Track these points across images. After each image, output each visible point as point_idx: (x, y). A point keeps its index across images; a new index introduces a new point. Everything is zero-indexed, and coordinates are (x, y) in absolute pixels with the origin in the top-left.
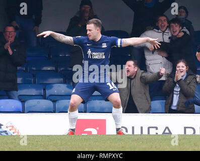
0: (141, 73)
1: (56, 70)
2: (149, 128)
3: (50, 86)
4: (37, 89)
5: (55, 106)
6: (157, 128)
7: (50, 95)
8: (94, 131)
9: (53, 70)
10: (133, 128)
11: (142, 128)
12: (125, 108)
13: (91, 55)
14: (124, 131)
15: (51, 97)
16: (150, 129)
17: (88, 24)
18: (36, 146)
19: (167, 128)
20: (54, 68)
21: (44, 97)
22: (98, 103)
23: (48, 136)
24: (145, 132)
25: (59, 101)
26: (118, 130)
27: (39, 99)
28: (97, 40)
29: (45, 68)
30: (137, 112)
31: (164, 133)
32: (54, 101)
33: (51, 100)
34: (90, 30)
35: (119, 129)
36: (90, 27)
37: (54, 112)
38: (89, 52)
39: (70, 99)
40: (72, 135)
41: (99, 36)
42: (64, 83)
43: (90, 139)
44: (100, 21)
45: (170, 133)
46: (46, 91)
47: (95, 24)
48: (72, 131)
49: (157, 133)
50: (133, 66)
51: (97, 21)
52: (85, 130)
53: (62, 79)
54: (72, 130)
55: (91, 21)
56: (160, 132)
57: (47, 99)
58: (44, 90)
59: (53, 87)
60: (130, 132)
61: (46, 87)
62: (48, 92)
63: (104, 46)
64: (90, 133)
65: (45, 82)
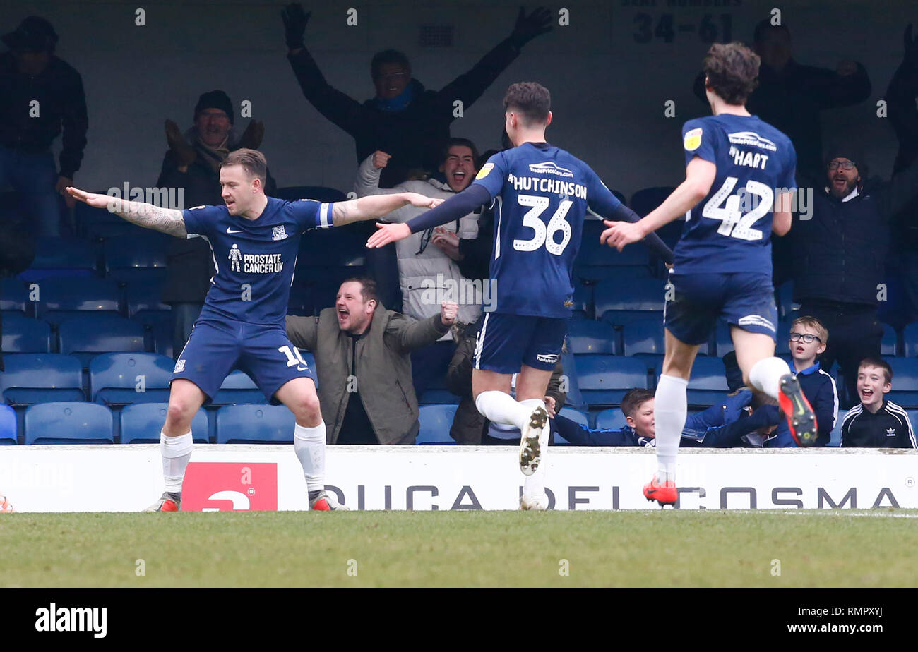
0: (386, 319)
1: (123, 312)
2: (410, 491)
3: (104, 359)
4: (62, 367)
5: (118, 421)
6: (435, 491)
7: (104, 389)
8: (241, 502)
9: (114, 311)
10: (361, 490)
11: (388, 490)
12: (338, 429)
13: (242, 263)
14: (332, 498)
15: (106, 395)
16: (415, 493)
17: (226, 164)
18: (61, 547)
19: (467, 490)
20: (115, 306)
21: (85, 394)
22: (251, 414)
23: (97, 515)
24: (399, 503)
25: (132, 407)
26: (313, 495)
27: (71, 401)
28: (256, 216)
29: (88, 305)
30: (372, 440)
31: (457, 505)
32: (117, 408)
33: (106, 404)
34: (231, 185)
35: (318, 492)
36: (231, 175)
37: (117, 440)
38: (235, 252)
39: (167, 400)
40: (173, 514)
41: (260, 203)
42: (148, 349)
43: (227, 524)
44: (261, 156)
45: (476, 505)
46: (92, 374)
47: (247, 164)
48: (173, 502)
49: (435, 507)
50: (360, 298)
51: (252, 156)
52: (212, 498)
53: (141, 339)
54: (172, 495)
55: (234, 155)
56: (445, 502)
57: (95, 402)
58: (86, 372)
59: (113, 362)
60: (352, 503)
61: (89, 362)
62: (99, 380)
63: (280, 234)
64: (227, 505)
65: (90, 348)
